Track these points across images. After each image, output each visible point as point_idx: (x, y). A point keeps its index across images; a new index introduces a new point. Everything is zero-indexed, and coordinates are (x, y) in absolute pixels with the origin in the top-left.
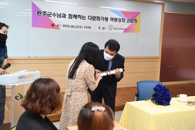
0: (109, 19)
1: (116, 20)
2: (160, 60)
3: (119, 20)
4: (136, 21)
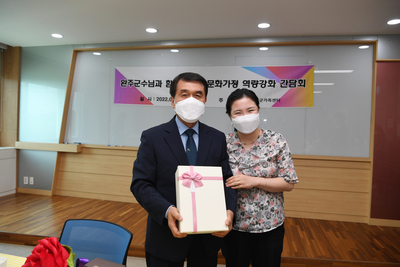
0: (241, 84)
1: (255, 83)
2: (371, 167)
3: (263, 84)
4: (303, 83)
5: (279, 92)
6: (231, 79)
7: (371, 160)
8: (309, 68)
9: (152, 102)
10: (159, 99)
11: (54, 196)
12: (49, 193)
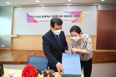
0: (63, 16)
1: (67, 16)
2: (96, 37)
3: (69, 16)
4: (79, 16)
5: (73, 19)
6: (60, 15)
7: (96, 36)
8: (81, 12)
9: (38, 22)
10: (40, 21)
11: (11, 50)
12: (10, 49)
